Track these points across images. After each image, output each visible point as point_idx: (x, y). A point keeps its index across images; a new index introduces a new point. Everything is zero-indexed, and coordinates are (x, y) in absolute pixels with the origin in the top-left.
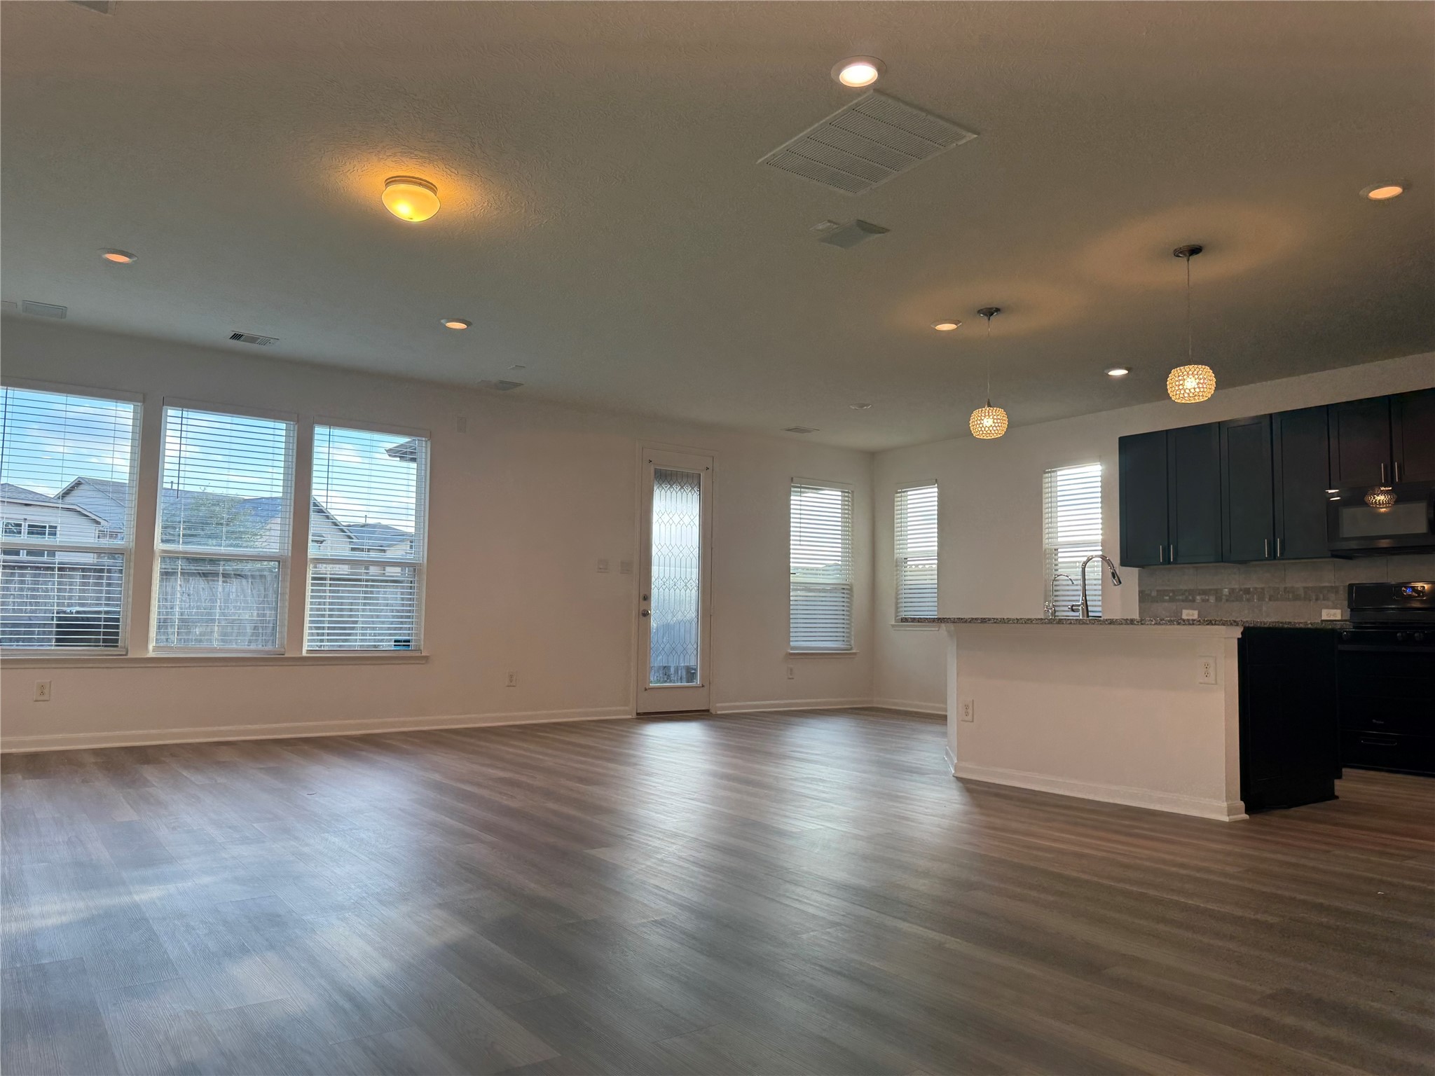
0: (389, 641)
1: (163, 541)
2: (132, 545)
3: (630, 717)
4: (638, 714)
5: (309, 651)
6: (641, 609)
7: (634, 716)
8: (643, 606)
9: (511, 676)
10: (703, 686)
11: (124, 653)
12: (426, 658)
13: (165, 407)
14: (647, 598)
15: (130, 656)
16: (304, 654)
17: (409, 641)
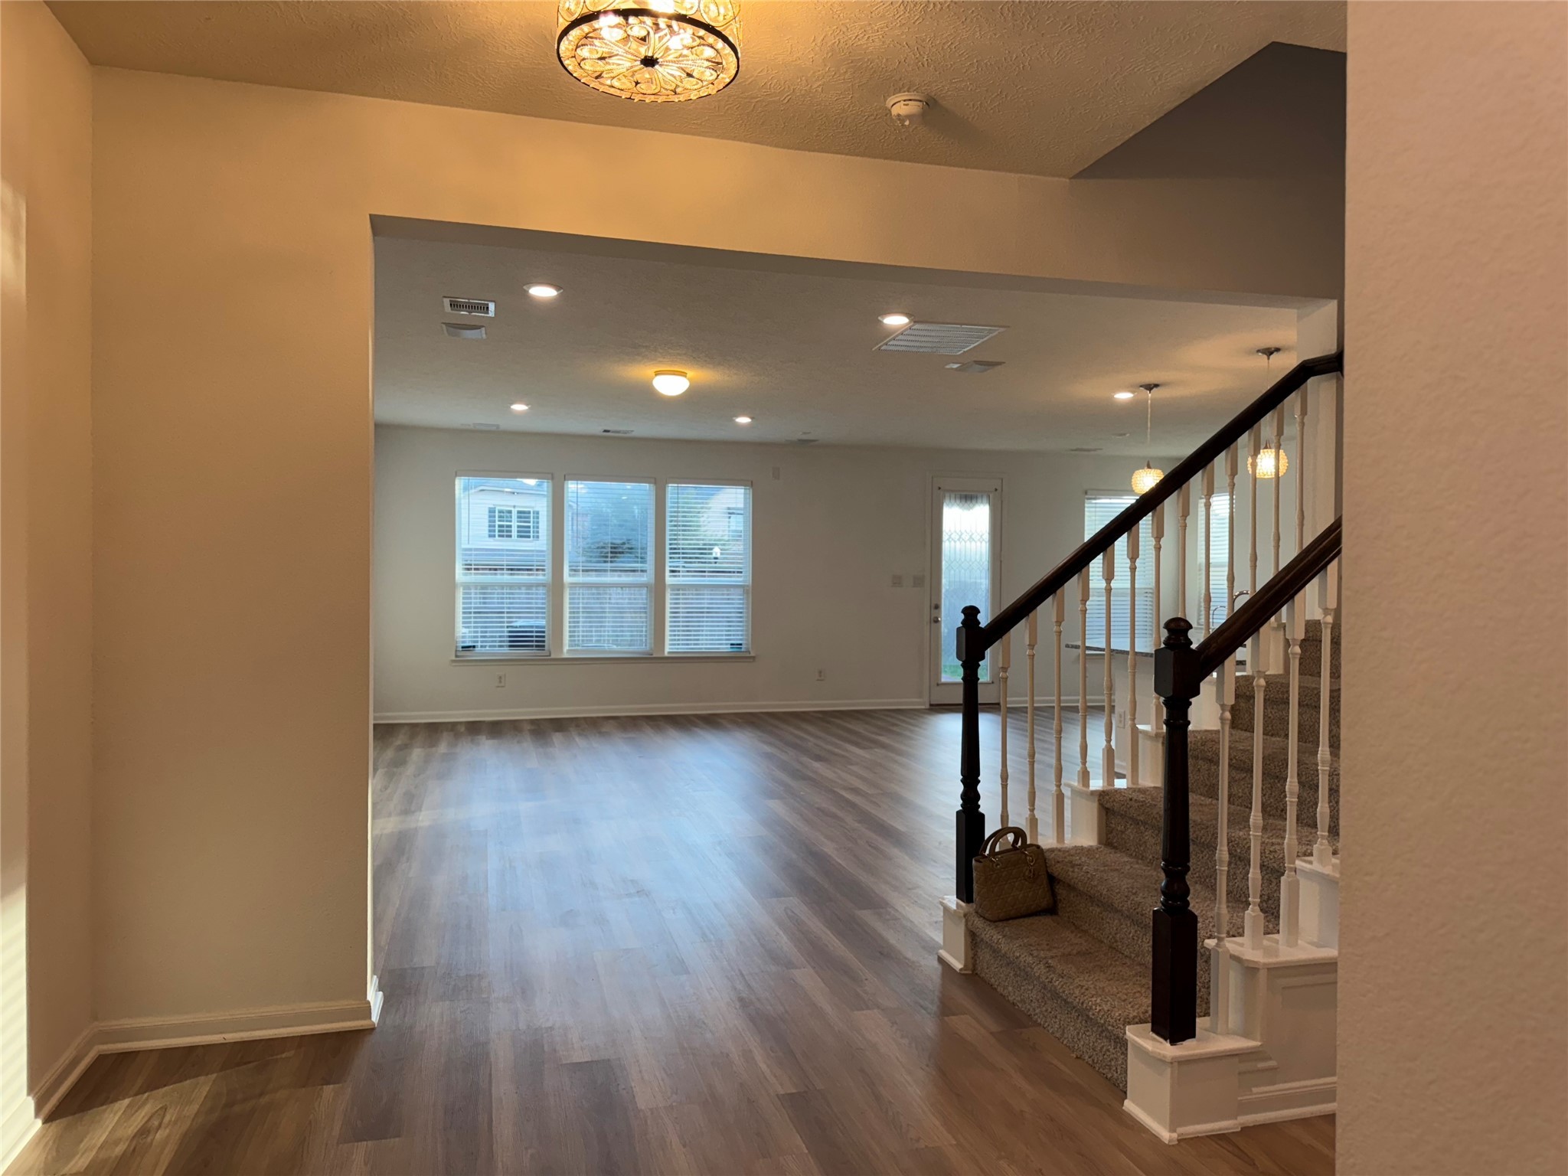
0: (727, 644)
1: (570, 575)
2: (550, 580)
3: (923, 707)
4: (931, 705)
5: (669, 653)
6: (932, 617)
7: (928, 707)
8: (934, 613)
9: (820, 672)
10: (993, 683)
11: (548, 654)
12: (754, 657)
13: (566, 482)
14: (937, 607)
15: (553, 656)
16: (666, 654)
17: (741, 644)
